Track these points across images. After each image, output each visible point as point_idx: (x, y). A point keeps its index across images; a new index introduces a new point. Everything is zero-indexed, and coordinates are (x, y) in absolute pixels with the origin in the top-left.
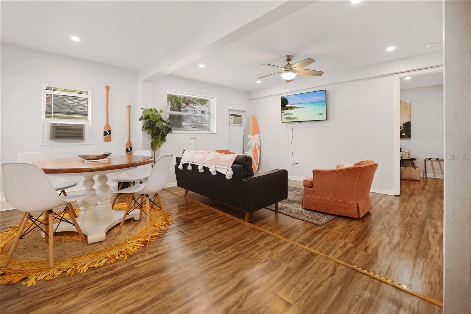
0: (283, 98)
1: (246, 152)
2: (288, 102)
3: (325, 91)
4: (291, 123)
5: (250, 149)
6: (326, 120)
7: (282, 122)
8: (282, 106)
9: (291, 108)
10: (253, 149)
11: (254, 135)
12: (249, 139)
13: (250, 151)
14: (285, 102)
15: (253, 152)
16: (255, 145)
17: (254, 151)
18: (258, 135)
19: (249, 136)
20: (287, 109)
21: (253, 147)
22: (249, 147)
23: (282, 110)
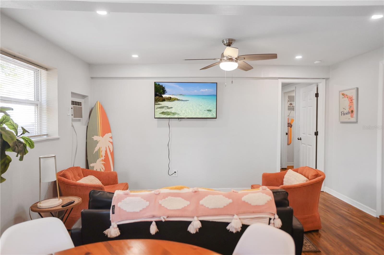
0: (159, 85)
1: (91, 163)
2: (165, 91)
3: (216, 84)
4: (169, 119)
5: (98, 159)
6: (216, 118)
7: (155, 118)
8: (156, 95)
9: (170, 99)
10: (103, 158)
11: (103, 135)
12: (97, 142)
13: (98, 161)
14: (162, 91)
15: (103, 162)
16: (106, 151)
17: (104, 160)
18: (109, 135)
19: (95, 138)
20: (164, 100)
21: (103, 153)
22: (97, 156)
23: (156, 101)
